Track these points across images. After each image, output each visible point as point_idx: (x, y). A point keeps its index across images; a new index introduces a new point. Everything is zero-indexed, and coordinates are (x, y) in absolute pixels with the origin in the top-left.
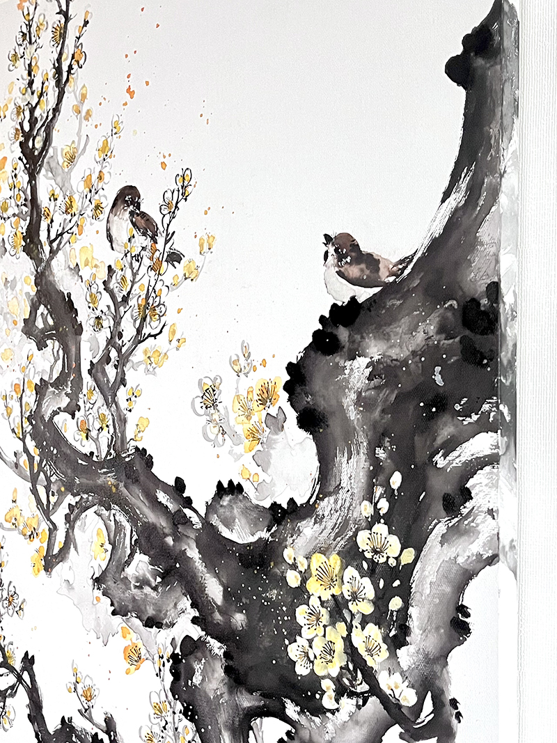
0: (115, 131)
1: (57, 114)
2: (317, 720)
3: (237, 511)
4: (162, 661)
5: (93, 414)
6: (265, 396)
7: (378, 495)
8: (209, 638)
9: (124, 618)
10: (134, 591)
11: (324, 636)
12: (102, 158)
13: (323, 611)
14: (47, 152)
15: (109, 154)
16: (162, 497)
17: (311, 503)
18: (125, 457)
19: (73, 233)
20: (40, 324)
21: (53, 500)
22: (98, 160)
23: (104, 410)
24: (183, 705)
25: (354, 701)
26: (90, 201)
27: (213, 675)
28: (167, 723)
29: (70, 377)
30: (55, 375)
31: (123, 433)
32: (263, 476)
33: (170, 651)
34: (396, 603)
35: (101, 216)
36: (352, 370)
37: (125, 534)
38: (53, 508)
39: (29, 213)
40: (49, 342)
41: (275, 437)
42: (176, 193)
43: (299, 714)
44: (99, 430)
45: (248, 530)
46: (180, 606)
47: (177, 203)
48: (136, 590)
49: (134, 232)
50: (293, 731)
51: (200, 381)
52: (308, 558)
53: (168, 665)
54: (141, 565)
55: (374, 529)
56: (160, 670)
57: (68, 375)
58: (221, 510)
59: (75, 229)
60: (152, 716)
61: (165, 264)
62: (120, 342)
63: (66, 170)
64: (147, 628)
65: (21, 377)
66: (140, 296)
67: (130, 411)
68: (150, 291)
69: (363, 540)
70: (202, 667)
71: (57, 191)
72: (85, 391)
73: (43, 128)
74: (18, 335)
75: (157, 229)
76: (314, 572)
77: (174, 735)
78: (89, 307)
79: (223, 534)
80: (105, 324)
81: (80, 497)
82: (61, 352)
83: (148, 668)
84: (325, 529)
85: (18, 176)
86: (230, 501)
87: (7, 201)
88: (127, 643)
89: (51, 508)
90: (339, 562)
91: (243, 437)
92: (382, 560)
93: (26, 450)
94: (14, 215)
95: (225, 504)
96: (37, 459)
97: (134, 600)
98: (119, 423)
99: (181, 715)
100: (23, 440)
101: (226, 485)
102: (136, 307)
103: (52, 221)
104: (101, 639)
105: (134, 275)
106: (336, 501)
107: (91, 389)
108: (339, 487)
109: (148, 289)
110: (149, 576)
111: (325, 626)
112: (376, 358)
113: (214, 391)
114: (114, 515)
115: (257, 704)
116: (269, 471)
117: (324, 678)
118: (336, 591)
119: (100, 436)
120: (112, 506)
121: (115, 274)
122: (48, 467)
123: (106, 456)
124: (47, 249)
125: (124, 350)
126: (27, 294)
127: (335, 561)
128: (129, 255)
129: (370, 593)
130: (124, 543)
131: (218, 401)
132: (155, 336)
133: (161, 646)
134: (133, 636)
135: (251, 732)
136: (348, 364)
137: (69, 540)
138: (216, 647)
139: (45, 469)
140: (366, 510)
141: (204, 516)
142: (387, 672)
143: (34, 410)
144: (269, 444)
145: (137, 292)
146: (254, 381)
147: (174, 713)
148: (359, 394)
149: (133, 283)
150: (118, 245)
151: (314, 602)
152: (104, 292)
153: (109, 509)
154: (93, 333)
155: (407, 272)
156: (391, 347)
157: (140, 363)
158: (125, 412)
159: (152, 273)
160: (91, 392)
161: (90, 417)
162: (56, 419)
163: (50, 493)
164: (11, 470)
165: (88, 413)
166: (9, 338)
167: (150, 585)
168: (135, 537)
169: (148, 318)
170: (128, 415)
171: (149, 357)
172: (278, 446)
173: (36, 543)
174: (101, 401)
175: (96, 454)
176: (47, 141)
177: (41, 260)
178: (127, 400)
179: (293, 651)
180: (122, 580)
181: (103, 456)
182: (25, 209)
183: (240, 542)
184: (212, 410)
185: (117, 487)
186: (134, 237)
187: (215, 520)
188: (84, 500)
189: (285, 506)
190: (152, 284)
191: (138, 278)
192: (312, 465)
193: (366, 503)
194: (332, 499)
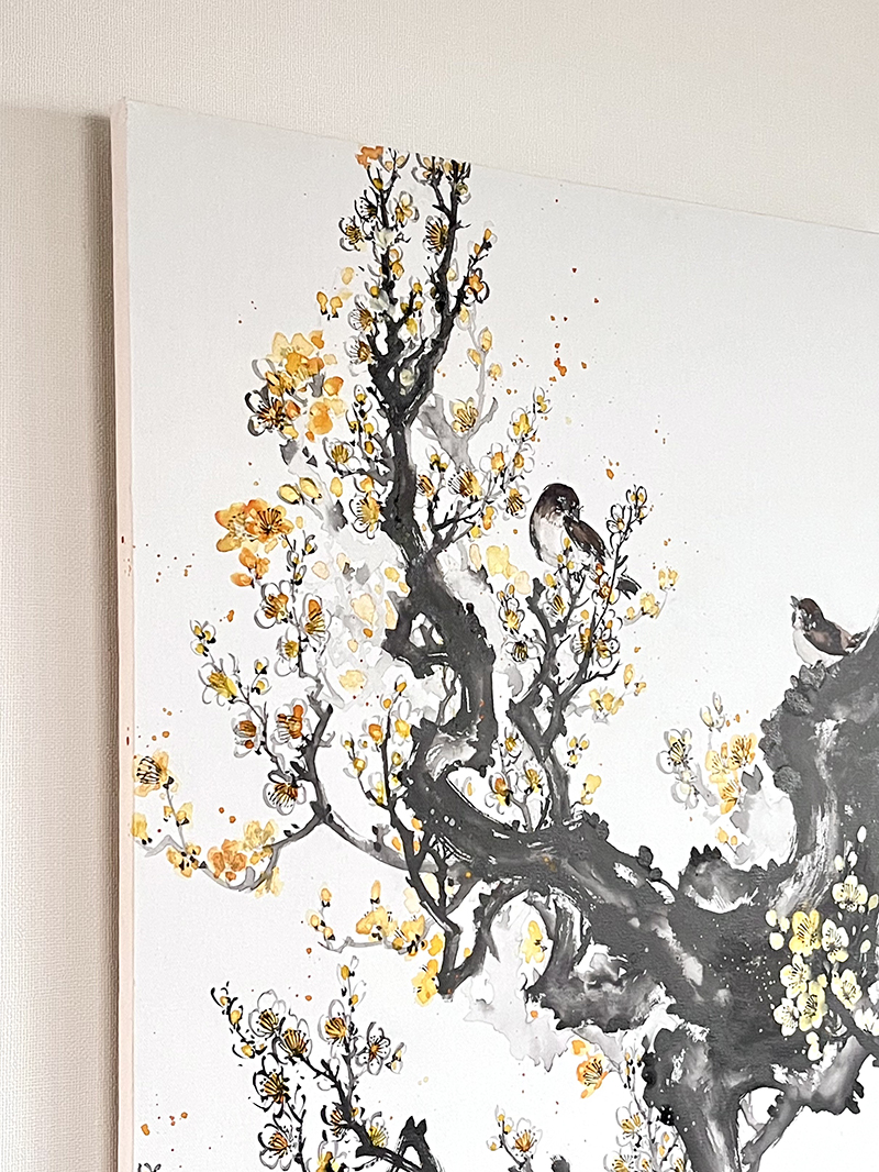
0: (538, 408)
1: (441, 350)
2: (804, 1075)
3: (714, 879)
4: (631, 1067)
5: (516, 770)
6: (740, 753)
7: (848, 849)
8: (689, 1025)
9: (575, 1029)
10: (588, 992)
11: (807, 991)
12: (519, 437)
13: (806, 967)
14: (424, 398)
15: (531, 435)
16: (623, 871)
17: (790, 862)
18: (570, 825)
19: (474, 524)
20: (418, 639)
21: (450, 891)
22: (514, 437)
23: (534, 765)
24: (660, 1110)
25: (835, 1046)
26: (502, 487)
27: (695, 1064)
28: (640, 1138)
29: (476, 720)
30: (449, 716)
31: (565, 796)
32: (741, 838)
33: (641, 1052)
34: (866, 946)
35: (520, 512)
36: (821, 731)
37: (572, 923)
38: (452, 903)
39: (392, 476)
40: (435, 668)
41: (753, 797)
42: (627, 512)
43: (787, 1075)
44: (526, 791)
45: (727, 898)
46: (652, 997)
47: (630, 523)
48: (592, 991)
49: (572, 544)
50: (782, 1094)
51: (666, 734)
52: (790, 917)
53: (639, 1071)
54: (597, 957)
55: (846, 881)
56: (629, 1079)
57: (473, 716)
58: (698, 879)
59: (477, 519)
60: (621, 1136)
61: (615, 592)
62: (556, 679)
63: (460, 434)
64: (610, 1034)
65: (384, 714)
66: (582, 625)
67: (573, 766)
68: (597, 621)
69: (838, 894)
70: (682, 1060)
71: (445, 459)
72: (501, 739)
73: (415, 361)
74: (374, 652)
75: (604, 548)
76: (796, 931)
77: (651, 1148)
78: (506, 629)
79: (700, 906)
80: (532, 653)
81: (498, 882)
82: (458, 685)
83: (613, 1081)
84: (805, 885)
85: (369, 415)
86: (707, 868)
87: (345, 446)
88: (582, 1058)
89: (448, 903)
90: (818, 917)
91: (719, 797)
92: (854, 909)
93: (396, 822)
94: (361, 472)
95: (701, 872)
96: (419, 834)
97: (589, 1003)
98: (558, 781)
99: (659, 1123)
100: (391, 808)
101: (701, 851)
102: (578, 637)
103: (436, 498)
104: (542, 1064)
105: (574, 597)
106: (813, 859)
107: (511, 737)
108: (815, 844)
109: (594, 619)
110: (609, 970)
111: (808, 982)
112: (842, 721)
113: (683, 745)
114: (554, 901)
115: (744, 1079)
116: (748, 833)
117: (808, 1032)
118: (816, 946)
119: (529, 799)
120: (551, 889)
121: (545, 592)
122: (440, 845)
123: (540, 825)
124: (428, 536)
125: (561, 689)
126: (393, 595)
127: (815, 915)
128: (565, 570)
129: (845, 941)
130: (571, 934)
131: (689, 757)
132: (605, 676)
133: (629, 1051)
134: (590, 1048)
135: (740, 1112)
136: (818, 725)
137: (483, 944)
138: (697, 1032)
139: (435, 848)
140: (839, 863)
141: (677, 888)
142: (861, 1011)
143: (410, 764)
144: (747, 804)
145: (579, 618)
146: (728, 736)
147: (650, 1123)
148: (828, 753)
149: (572, 607)
150: (548, 555)
151: (797, 960)
152: (528, 612)
153: (546, 893)
154: (513, 663)
155: (863, 645)
156: (853, 712)
157: (585, 707)
158: (566, 768)
159: (599, 600)
160: (512, 740)
161: (512, 774)
162: (452, 777)
163: (446, 882)
164: (367, 855)
165: (507, 769)
166: (356, 654)
167: (611, 981)
168: (587, 924)
169: (595, 654)
170: (571, 772)
171: (598, 702)
172: (756, 806)
173: (422, 956)
174: (527, 753)
175: (523, 822)
176: (424, 382)
177: (418, 550)
178: (569, 753)
179: (780, 1015)
180: (571, 982)
181: (535, 826)
182: (382, 468)
183: (720, 911)
184: (681, 768)
185: (556, 863)
186: (571, 550)
187: (690, 892)
188: (504, 887)
189: (765, 868)
190: (600, 612)
191: (578, 602)
192: (790, 824)
193: (838, 857)
194: (809, 857)
